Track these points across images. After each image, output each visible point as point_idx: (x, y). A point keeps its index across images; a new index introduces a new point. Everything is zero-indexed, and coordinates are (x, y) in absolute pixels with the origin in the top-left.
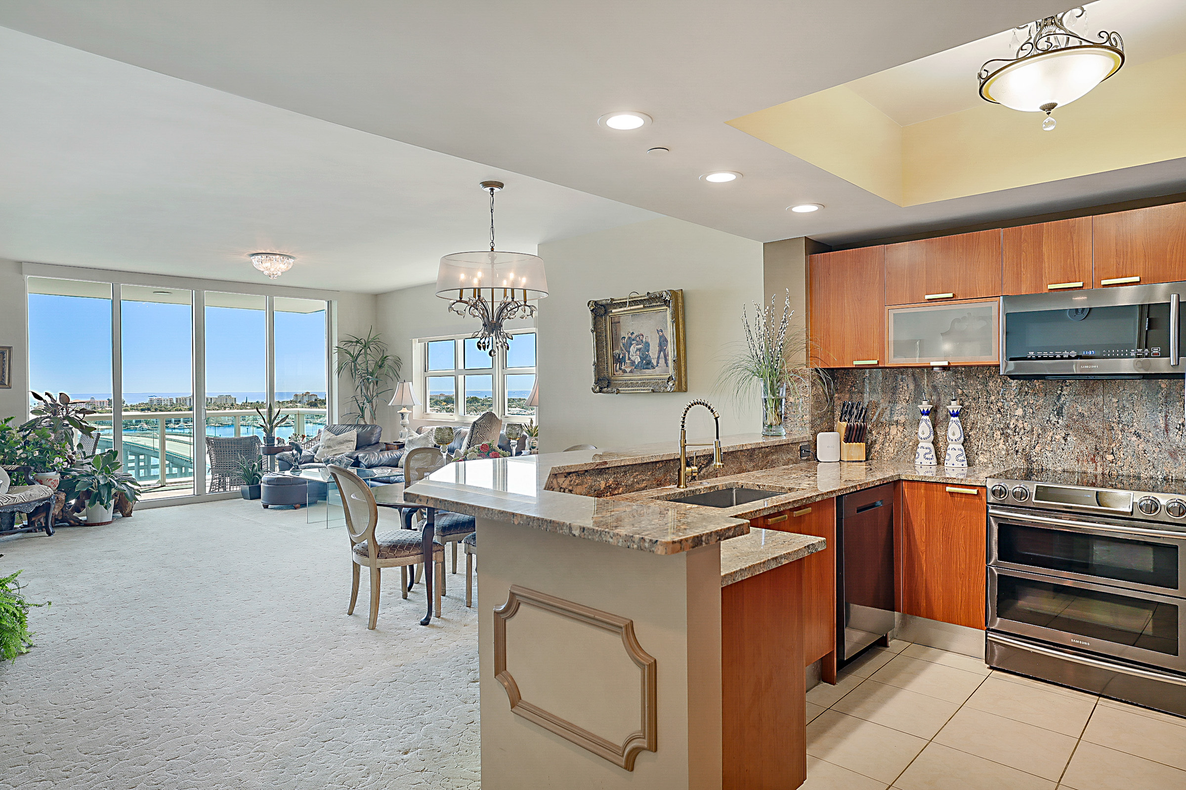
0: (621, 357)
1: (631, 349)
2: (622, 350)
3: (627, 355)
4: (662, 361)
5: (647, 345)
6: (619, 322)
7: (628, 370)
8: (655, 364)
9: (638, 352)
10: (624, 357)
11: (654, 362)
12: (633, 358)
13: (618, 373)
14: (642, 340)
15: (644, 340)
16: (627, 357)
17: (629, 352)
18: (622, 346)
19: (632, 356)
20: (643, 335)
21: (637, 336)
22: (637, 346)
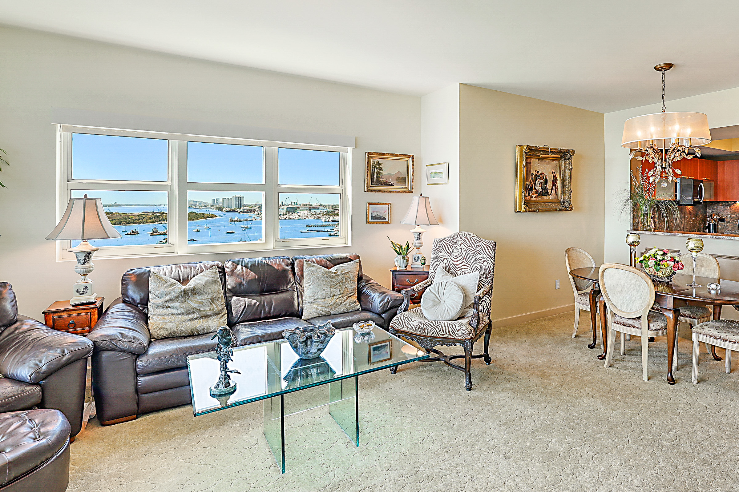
0: (530, 187)
1: (536, 183)
2: (531, 182)
3: (534, 186)
4: (554, 192)
5: (546, 180)
6: (530, 163)
7: (534, 196)
8: (550, 193)
9: (541, 185)
10: (532, 187)
11: (549, 192)
12: (537, 189)
13: (527, 198)
14: (543, 177)
15: (545, 177)
16: (534, 187)
17: (535, 184)
18: (531, 180)
19: (537, 187)
20: (544, 174)
21: (540, 174)
22: (540, 181)
